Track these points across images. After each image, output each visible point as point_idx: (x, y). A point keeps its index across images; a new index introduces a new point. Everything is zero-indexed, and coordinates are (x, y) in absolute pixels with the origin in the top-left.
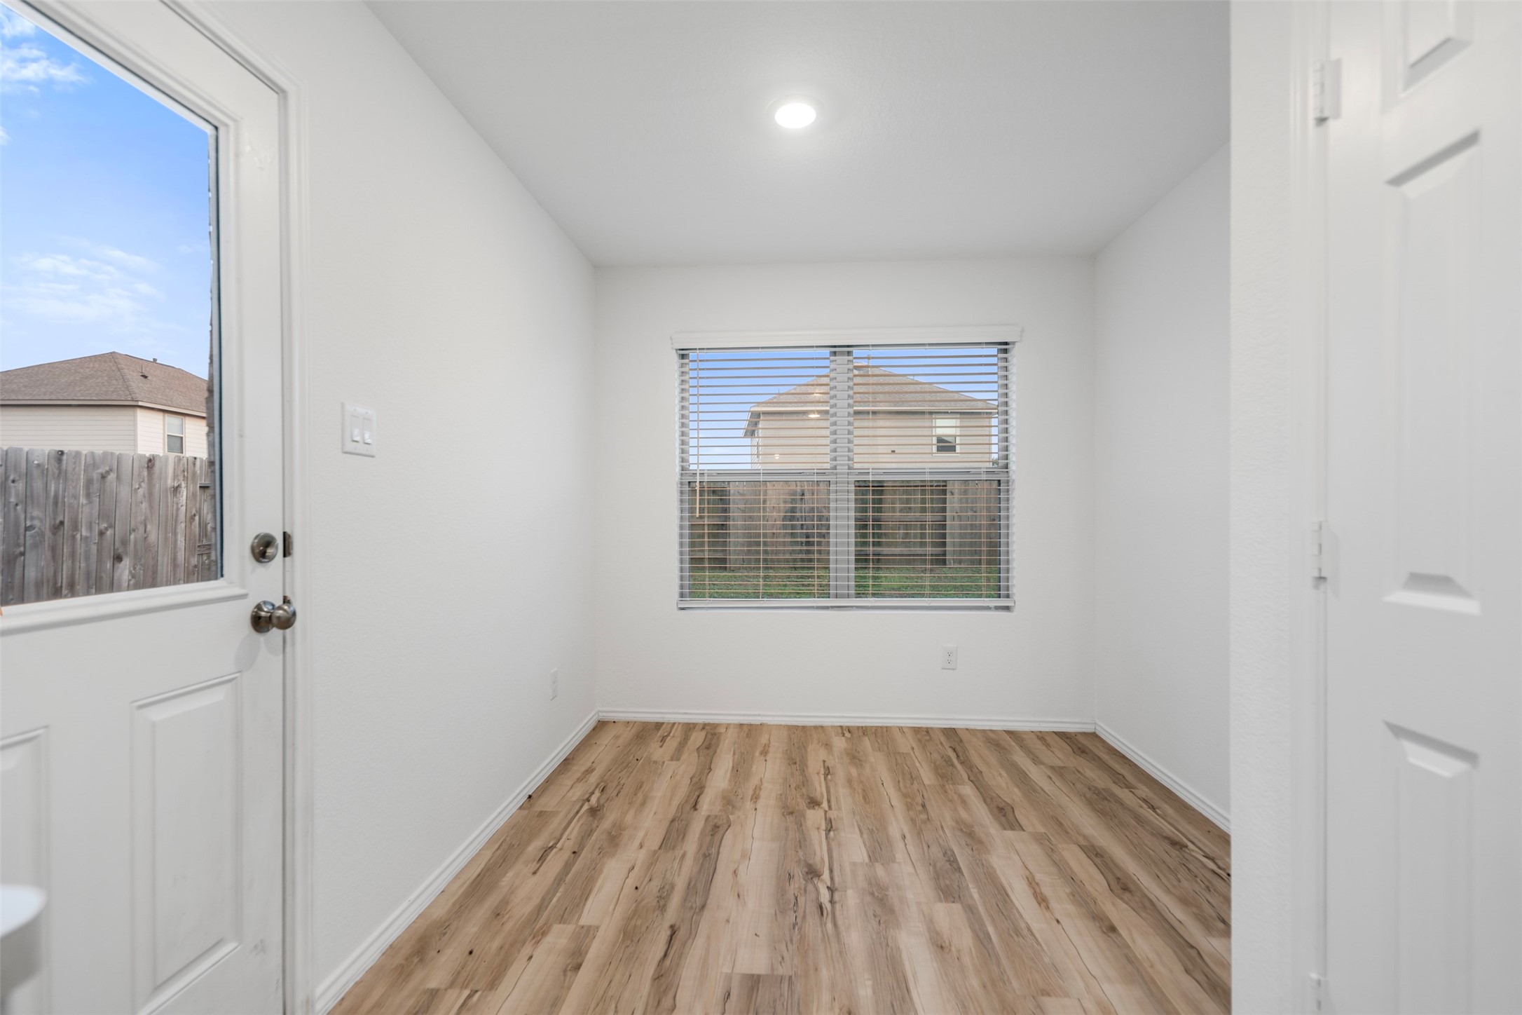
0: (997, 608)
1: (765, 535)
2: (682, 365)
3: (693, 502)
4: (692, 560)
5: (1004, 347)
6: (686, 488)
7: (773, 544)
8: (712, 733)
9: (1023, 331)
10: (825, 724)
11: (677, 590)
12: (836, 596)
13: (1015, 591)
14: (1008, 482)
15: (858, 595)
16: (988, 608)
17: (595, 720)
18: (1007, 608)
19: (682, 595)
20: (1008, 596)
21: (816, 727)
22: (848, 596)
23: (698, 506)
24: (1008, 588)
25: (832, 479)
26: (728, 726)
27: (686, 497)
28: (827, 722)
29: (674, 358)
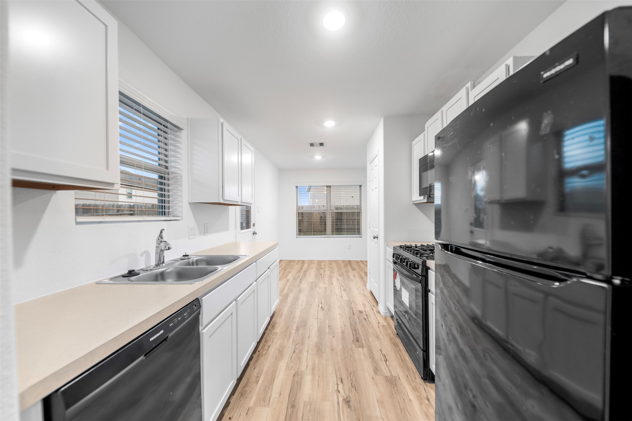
0: (359, 237)
1: (313, 223)
2: (296, 189)
3: (299, 216)
4: (299, 230)
5: (360, 186)
6: (298, 214)
7: (315, 225)
8: (303, 262)
9: (363, 183)
10: (325, 260)
11: (296, 234)
12: (328, 235)
13: (362, 234)
14: (361, 212)
15: (332, 235)
16: (357, 237)
17: (280, 260)
18: (361, 237)
19: (297, 235)
20: (361, 235)
21: (323, 261)
22: (330, 235)
23: (300, 216)
24: (361, 233)
25: (327, 211)
26: (306, 261)
27: (298, 215)
28: (326, 260)
29: (295, 188)
